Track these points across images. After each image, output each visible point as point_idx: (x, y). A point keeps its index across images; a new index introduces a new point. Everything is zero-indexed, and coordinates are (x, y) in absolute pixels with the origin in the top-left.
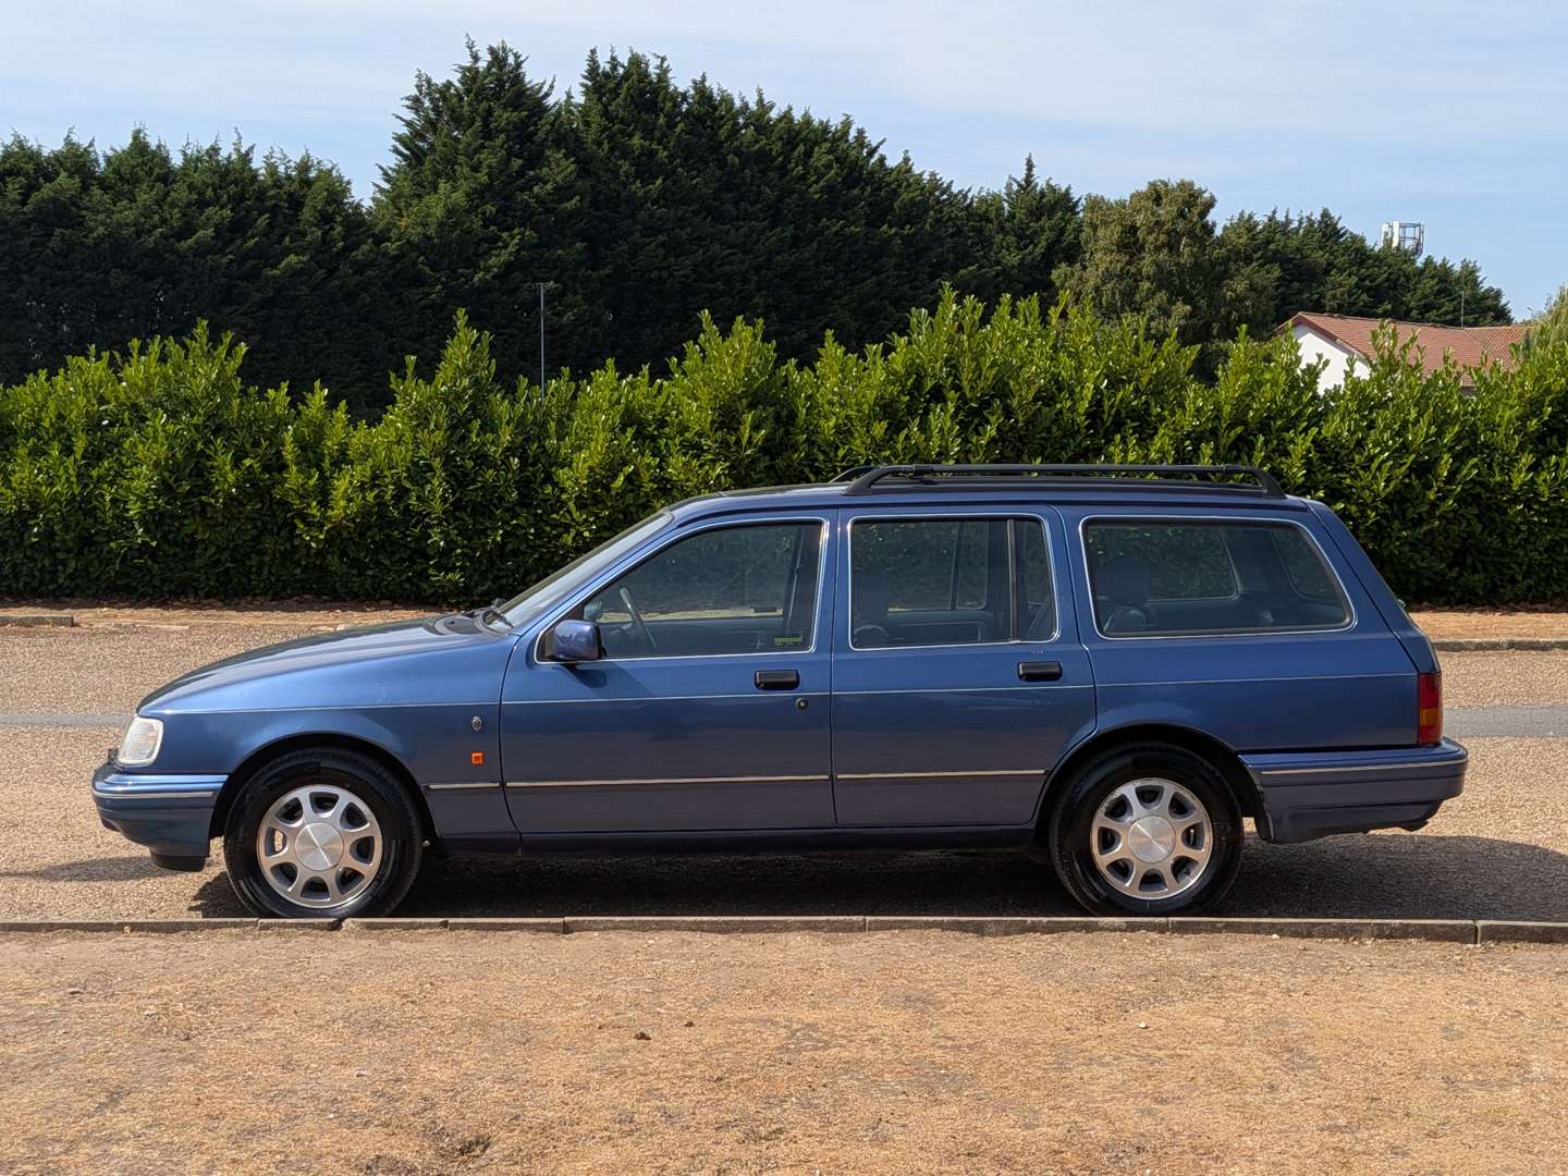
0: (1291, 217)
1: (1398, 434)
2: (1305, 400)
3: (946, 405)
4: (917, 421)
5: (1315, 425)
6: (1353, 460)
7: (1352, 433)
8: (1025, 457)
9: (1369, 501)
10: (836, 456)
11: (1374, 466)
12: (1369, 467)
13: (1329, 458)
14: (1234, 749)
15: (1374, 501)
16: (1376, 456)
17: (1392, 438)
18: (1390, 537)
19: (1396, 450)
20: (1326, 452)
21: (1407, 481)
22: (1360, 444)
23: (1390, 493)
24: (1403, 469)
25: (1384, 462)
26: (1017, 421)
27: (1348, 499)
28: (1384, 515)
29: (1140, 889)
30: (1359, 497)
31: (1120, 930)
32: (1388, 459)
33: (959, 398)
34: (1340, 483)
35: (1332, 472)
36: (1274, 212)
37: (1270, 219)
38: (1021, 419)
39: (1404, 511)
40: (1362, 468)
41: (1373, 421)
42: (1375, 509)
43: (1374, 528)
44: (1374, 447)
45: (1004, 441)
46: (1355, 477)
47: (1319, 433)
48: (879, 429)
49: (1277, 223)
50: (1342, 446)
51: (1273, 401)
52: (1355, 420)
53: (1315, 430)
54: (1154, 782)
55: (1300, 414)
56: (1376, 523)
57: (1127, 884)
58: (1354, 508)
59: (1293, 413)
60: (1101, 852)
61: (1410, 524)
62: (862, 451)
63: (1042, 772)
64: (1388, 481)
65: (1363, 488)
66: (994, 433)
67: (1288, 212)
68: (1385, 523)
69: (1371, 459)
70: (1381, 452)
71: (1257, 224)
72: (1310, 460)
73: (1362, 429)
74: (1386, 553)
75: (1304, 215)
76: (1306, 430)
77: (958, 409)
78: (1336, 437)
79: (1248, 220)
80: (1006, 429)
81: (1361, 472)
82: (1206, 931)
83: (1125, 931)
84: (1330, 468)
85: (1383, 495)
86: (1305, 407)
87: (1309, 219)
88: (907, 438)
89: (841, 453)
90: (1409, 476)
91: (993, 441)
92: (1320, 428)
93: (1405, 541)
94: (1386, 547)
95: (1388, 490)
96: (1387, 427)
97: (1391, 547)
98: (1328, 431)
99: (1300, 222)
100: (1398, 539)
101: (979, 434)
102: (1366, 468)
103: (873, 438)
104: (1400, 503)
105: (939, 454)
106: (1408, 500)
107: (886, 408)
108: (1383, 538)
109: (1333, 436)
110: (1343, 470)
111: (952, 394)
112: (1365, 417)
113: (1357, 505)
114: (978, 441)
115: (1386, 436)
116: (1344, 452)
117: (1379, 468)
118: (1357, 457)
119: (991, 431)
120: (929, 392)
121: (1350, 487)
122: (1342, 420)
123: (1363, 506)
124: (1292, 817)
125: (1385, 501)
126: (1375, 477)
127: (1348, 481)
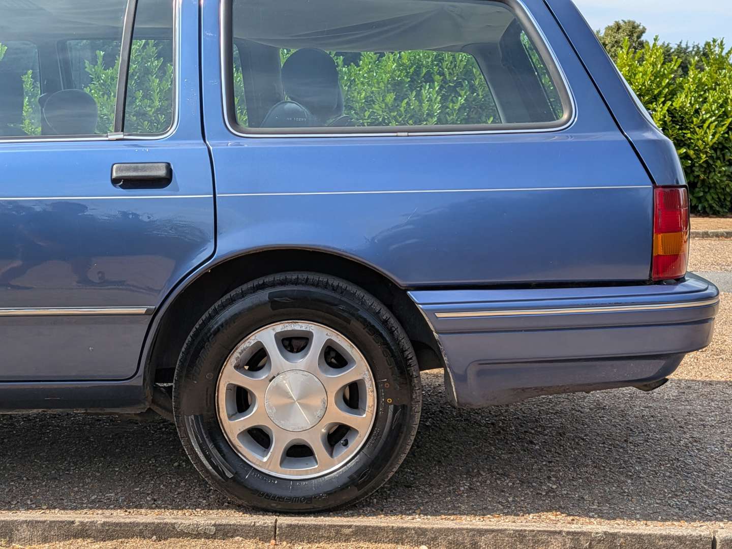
0: (689, 45)
1: (721, 106)
2: (664, 84)
3: (434, 84)
4: (414, 93)
5: (669, 100)
6: (692, 122)
7: (692, 105)
8: (484, 119)
9: (702, 148)
10: (365, 116)
11: (706, 125)
12: (702, 126)
13: (678, 121)
14: (401, 282)
15: (705, 148)
16: (706, 119)
17: (718, 109)
18: (714, 171)
19: (719, 117)
20: (675, 117)
21: (726, 135)
22: (697, 112)
23: (715, 143)
24: (724, 127)
25: (711, 123)
26: (478, 95)
27: (689, 146)
28: (711, 157)
29: (282, 463)
30: (696, 145)
31: (208, 537)
32: (714, 121)
33: (442, 80)
34: (684, 137)
35: (679, 129)
36: (681, 43)
37: (679, 46)
38: (480, 94)
39: (724, 155)
40: (698, 127)
41: (706, 98)
42: (706, 153)
43: (705, 165)
44: (706, 113)
45: (470, 108)
46: (694, 133)
47: (672, 105)
48: (390, 98)
49: (682, 48)
50: (686, 113)
51: (643, 84)
52: (695, 97)
53: (669, 103)
54: (301, 326)
55: (660, 93)
56: (706, 162)
57: (265, 459)
58: (691, 152)
59: (656, 92)
60: (230, 417)
61: (728, 163)
62: (380, 113)
63: (142, 310)
64: (714, 135)
65: (698, 139)
66: (463, 101)
67: (687, 43)
68: (711, 162)
69: (704, 121)
70: (710, 117)
71: (671, 48)
72: (665, 122)
73: (698, 102)
74: (711, 181)
75: (695, 44)
76: (664, 103)
77: (441, 87)
78: (682, 107)
79: (667, 46)
80: (472, 99)
81: (697, 129)
82: (329, 539)
83: (214, 537)
84: (678, 127)
85: (711, 144)
86: (663, 89)
87: (697, 46)
88: (408, 104)
89: (367, 114)
90: (727, 133)
91: (462, 107)
92: (673, 102)
93: (724, 174)
94: (712, 178)
95: (714, 140)
96: (714, 102)
97: (715, 178)
98: (677, 104)
99: (694, 48)
100: (720, 172)
101: (454, 102)
102: (700, 127)
103: (386, 105)
104: (722, 150)
105: (428, 115)
106: (727, 148)
107: (396, 86)
108: (710, 172)
109: (680, 107)
110: (686, 128)
111: (437, 77)
112: (701, 95)
113: (694, 150)
114: (453, 107)
115: (714, 107)
116: (687, 117)
117: (708, 127)
118: (695, 119)
119: (461, 100)
120: (424, 77)
121: (690, 139)
122: (686, 96)
123: (698, 152)
124: (480, 374)
125: (712, 148)
126: (706, 133)
127: (689, 135)
